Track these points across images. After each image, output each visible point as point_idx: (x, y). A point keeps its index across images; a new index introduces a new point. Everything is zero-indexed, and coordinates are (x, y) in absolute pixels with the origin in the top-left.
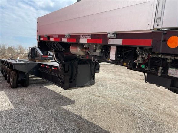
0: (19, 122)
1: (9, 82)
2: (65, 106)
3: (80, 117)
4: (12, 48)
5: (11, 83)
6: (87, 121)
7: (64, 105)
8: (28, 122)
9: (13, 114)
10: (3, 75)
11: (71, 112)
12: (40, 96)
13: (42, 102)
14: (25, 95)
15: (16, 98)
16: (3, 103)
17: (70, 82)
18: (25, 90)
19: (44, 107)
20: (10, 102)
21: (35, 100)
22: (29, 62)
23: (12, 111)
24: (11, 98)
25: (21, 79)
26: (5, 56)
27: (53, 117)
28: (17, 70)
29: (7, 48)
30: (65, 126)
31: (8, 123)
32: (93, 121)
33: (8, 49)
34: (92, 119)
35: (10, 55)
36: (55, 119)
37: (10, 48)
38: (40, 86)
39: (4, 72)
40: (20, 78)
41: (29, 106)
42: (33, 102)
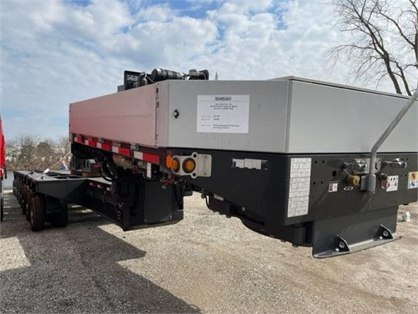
0: (34, 286)
1: (29, 219)
2: (124, 262)
3: (143, 279)
4: (47, 145)
5: (32, 221)
6: (152, 285)
7: (121, 260)
8: (48, 287)
9: (25, 275)
10: (19, 206)
11: (129, 271)
12: (83, 245)
13: (82, 255)
14: (54, 242)
15: (36, 248)
16: (11, 258)
17: (132, 215)
18: (57, 234)
19: (84, 263)
20: (24, 256)
21: (70, 252)
22: (71, 177)
23: (25, 269)
24: (28, 250)
25: (50, 212)
26: (31, 163)
27: (94, 278)
28: (45, 195)
29: (36, 143)
30: (109, 293)
31: (15, 288)
32: (162, 285)
33: (38, 146)
34: (162, 281)
35: (43, 159)
36: (96, 282)
37: (44, 143)
38: (88, 227)
39: (23, 198)
40: (49, 210)
41: (57, 263)
42: (66, 256)
